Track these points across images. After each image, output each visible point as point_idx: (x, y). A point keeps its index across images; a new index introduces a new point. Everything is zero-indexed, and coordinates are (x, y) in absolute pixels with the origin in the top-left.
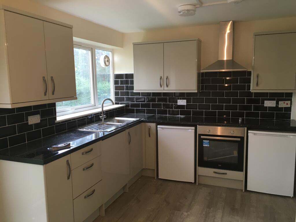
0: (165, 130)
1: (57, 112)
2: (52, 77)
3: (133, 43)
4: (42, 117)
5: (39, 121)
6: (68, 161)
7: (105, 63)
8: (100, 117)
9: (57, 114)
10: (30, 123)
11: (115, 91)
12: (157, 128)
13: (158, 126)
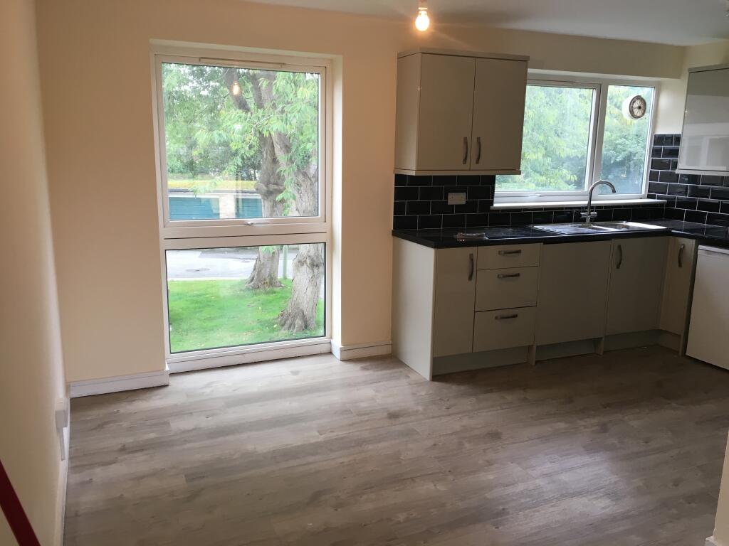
0: (713, 256)
1: (495, 195)
2: (479, 139)
3: (690, 69)
4: (469, 197)
5: (464, 202)
6: (471, 255)
7: (632, 112)
8: (582, 213)
9: (495, 199)
10: (450, 203)
11: (650, 169)
12: (696, 249)
13: (700, 247)
